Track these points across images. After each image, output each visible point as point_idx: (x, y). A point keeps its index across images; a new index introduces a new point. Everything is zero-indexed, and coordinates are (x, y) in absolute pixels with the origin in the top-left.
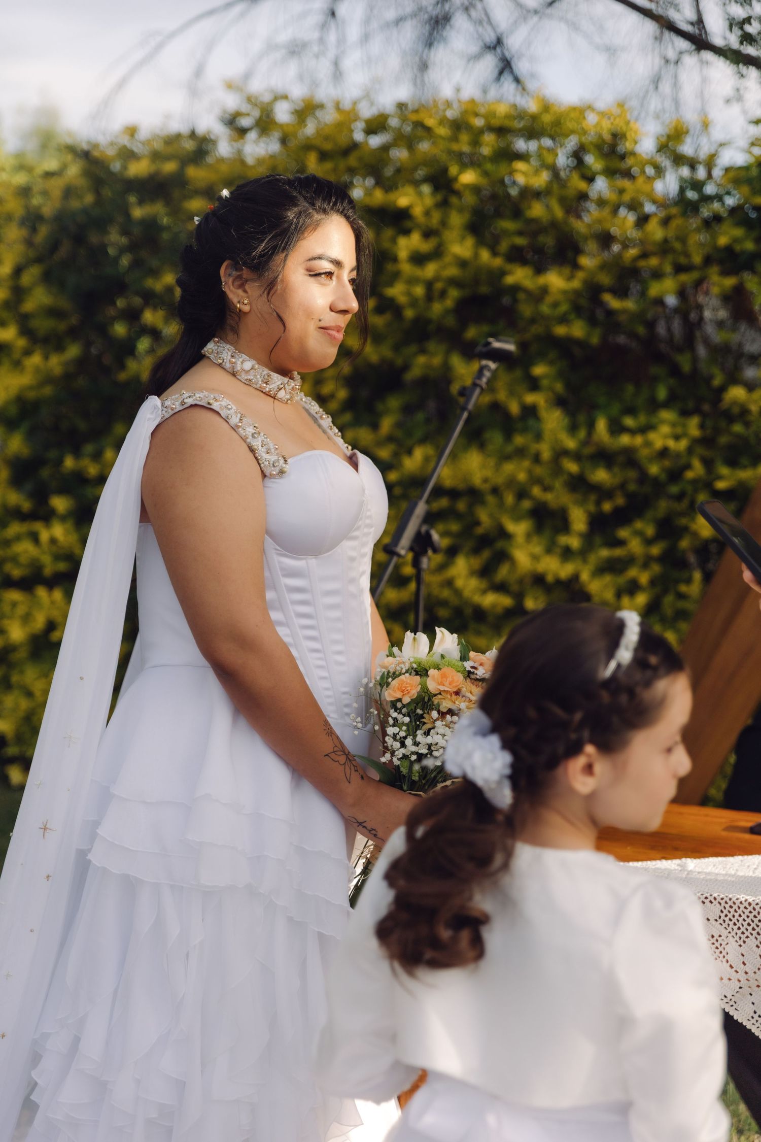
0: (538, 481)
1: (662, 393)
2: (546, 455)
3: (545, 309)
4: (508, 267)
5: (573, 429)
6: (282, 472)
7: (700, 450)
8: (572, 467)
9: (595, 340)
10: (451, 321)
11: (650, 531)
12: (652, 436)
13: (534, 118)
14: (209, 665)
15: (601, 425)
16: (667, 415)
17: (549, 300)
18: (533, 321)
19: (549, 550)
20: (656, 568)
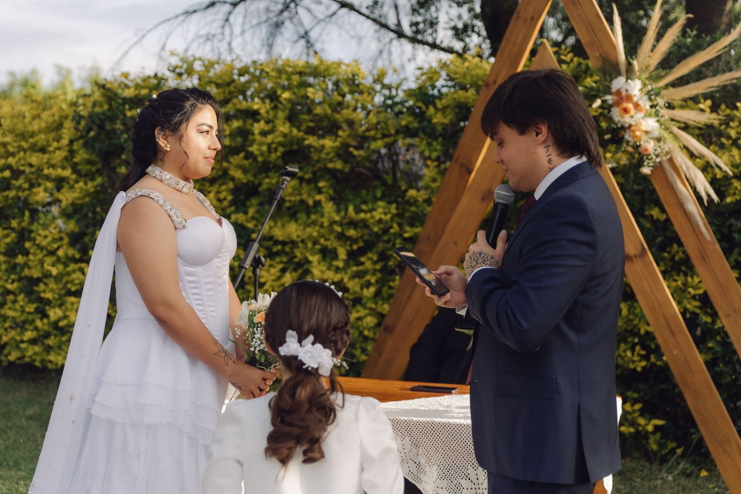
0: (323, 236)
1: (379, 194)
2: (326, 224)
3: (323, 155)
4: (306, 136)
5: (338, 211)
6: (184, 227)
7: (397, 219)
8: (338, 229)
9: (347, 170)
10: (280, 162)
11: (375, 258)
12: (374, 213)
13: (316, 68)
14: (154, 319)
15: (351, 209)
16: (380, 203)
17: (325, 151)
18: (318, 161)
19: (329, 269)
20: (379, 275)
